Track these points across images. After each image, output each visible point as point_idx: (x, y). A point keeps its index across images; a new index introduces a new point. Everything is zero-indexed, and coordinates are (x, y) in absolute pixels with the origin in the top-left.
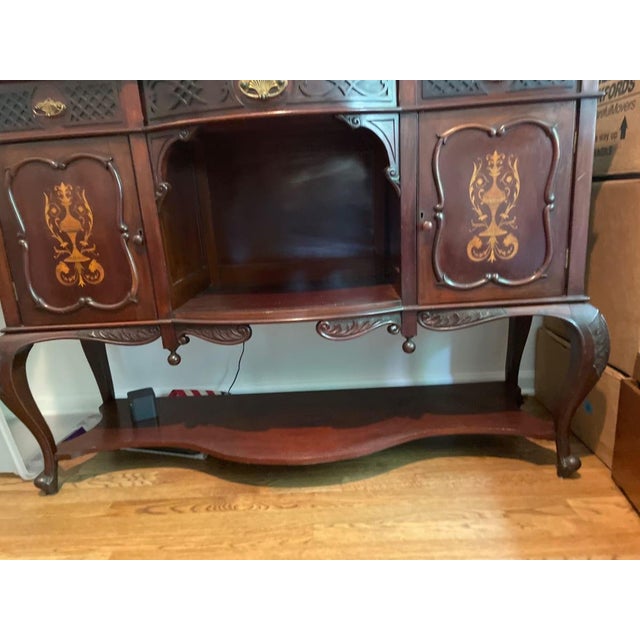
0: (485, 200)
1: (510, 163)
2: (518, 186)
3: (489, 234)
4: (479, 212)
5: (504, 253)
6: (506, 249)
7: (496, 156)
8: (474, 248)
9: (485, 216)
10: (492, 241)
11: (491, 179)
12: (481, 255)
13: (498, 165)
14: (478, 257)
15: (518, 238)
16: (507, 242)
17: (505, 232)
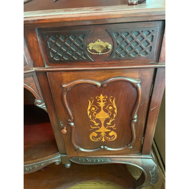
0: (97, 117)
1: (110, 100)
2: (116, 111)
3: (101, 131)
4: (95, 122)
5: (110, 138)
6: (110, 137)
7: (102, 97)
8: (93, 137)
9: (98, 124)
10: (103, 134)
11: (100, 108)
12: (97, 139)
13: (104, 101)
14: (96, 140)
15: (117, 133)
16: (111, 134)
17: (110, 130)
